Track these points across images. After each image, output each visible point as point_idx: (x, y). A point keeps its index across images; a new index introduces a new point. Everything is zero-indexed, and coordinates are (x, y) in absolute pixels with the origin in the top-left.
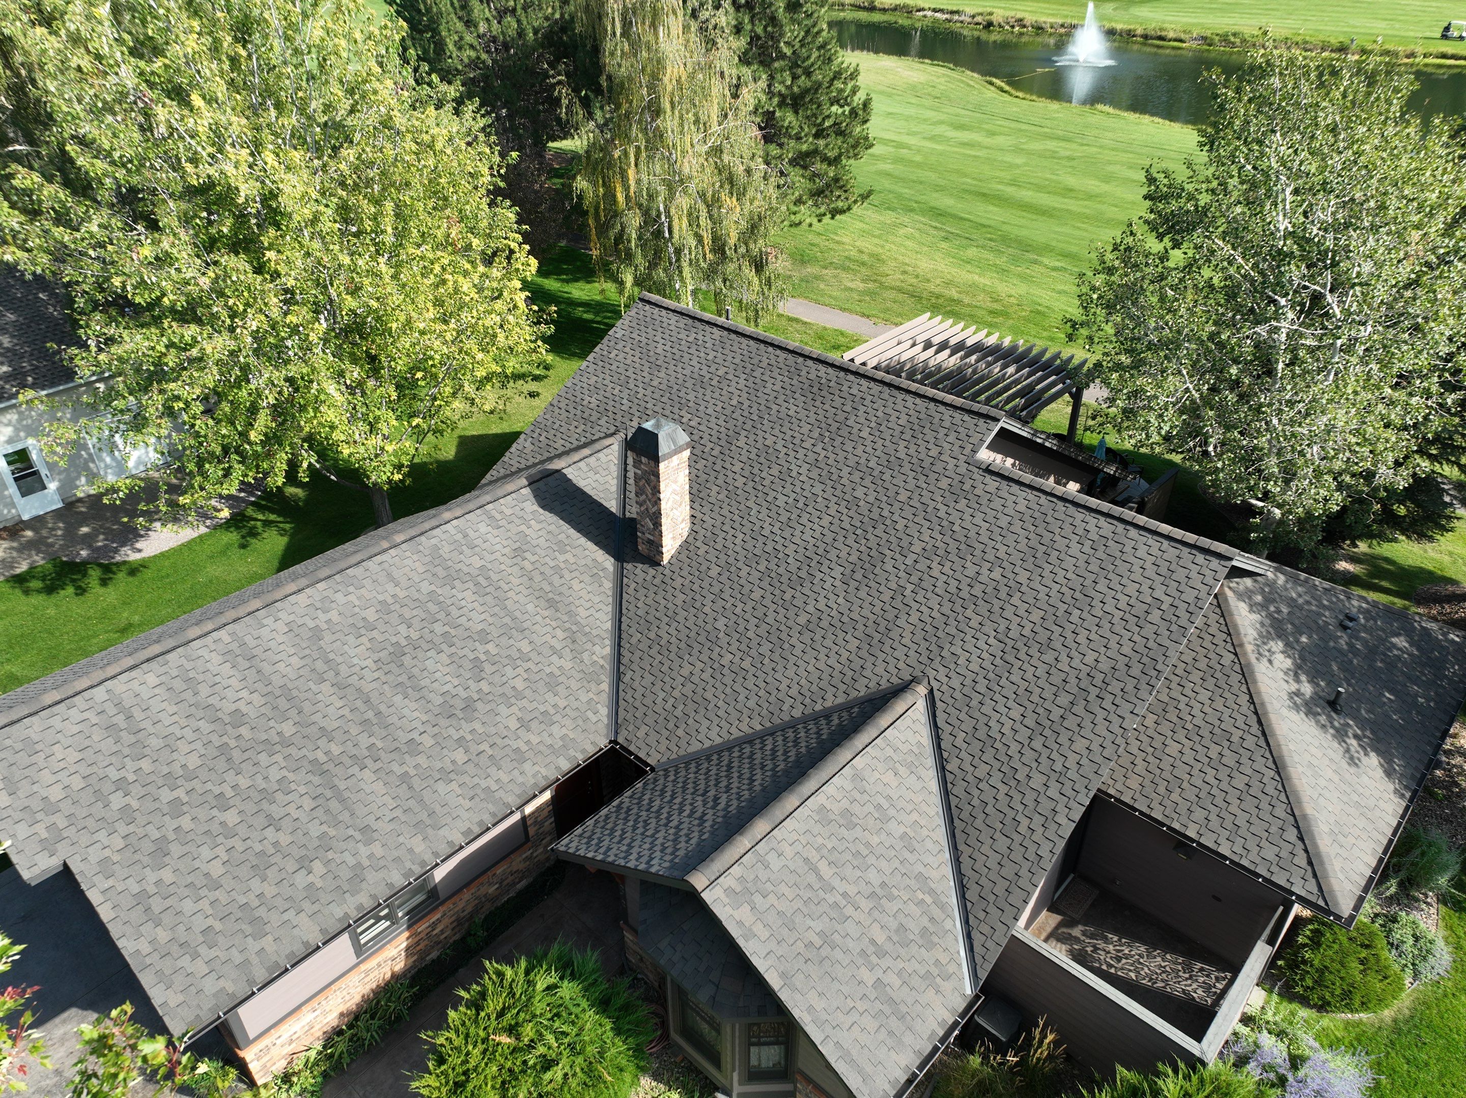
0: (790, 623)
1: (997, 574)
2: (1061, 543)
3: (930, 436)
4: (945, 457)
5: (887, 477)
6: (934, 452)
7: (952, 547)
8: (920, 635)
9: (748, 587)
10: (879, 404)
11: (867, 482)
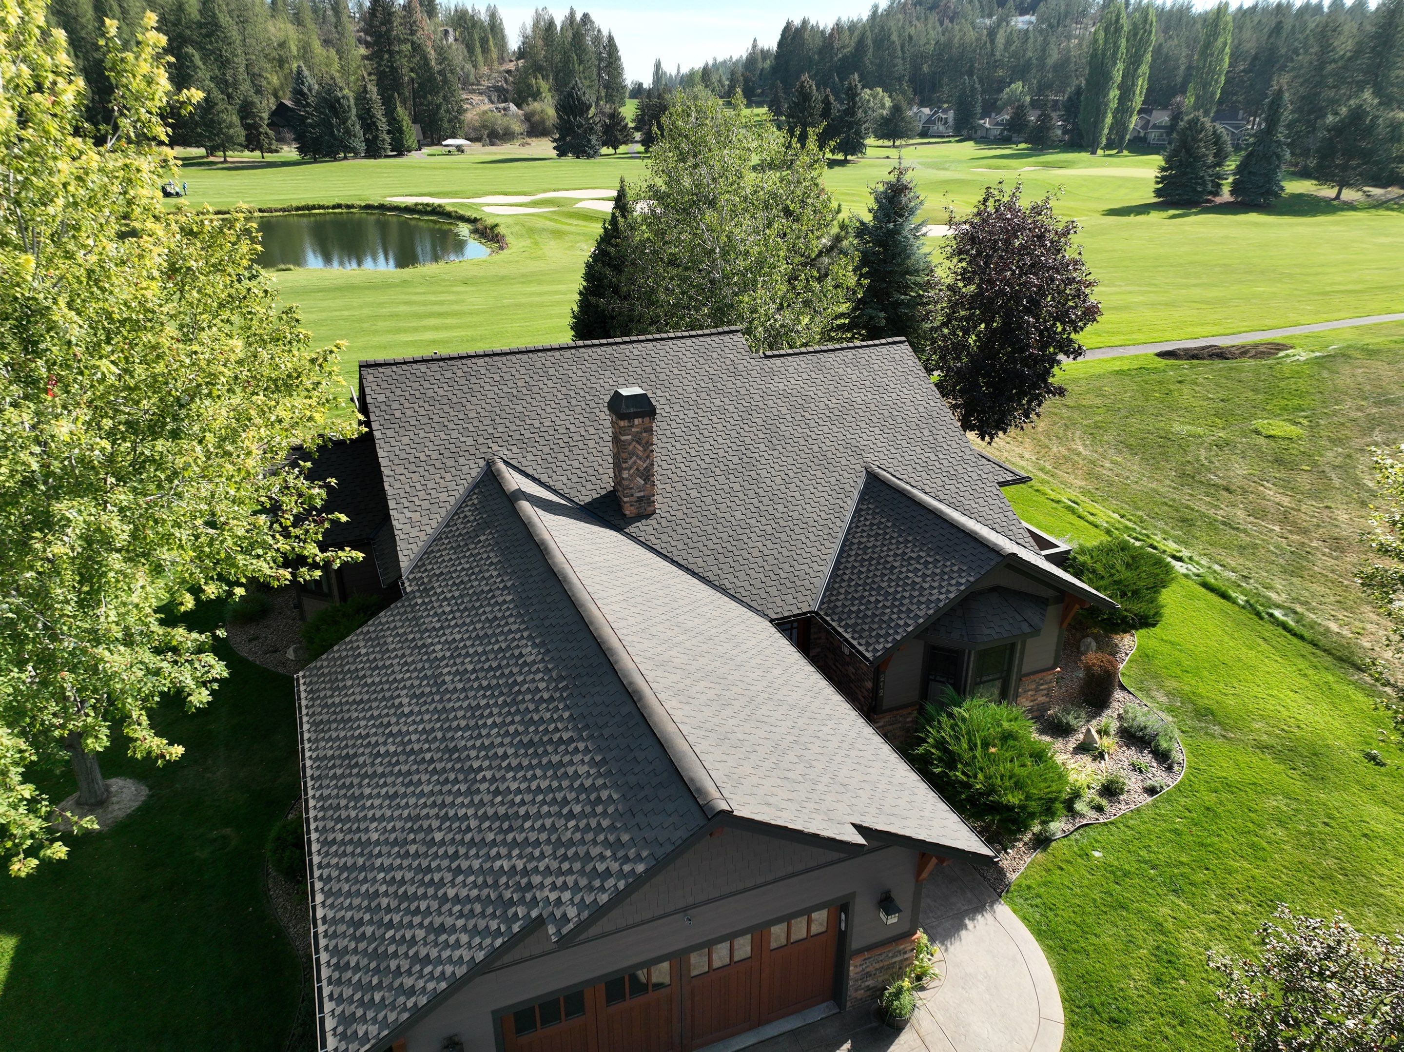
0: (775, 487)
1: (834, 401)
2: (841, 371)
3: (715, 355)
4: (736, 361)
5: (720, 387)
6: (728, 362)
7: (799, 400)
8: (841, 448)
9: (726, 487)
10: (662, 353)
11: (713, 394)
